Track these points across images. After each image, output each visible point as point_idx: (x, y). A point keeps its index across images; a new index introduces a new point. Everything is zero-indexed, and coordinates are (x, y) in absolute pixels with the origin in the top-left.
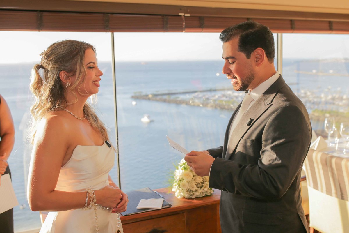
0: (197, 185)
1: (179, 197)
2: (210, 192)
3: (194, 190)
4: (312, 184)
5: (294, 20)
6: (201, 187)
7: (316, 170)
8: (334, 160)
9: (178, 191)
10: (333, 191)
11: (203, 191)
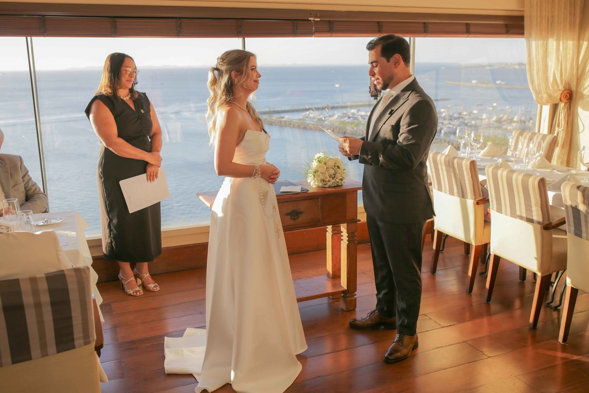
0: (330, 176)
1: (314, 186)
2: (341, 183)
3: (327, 180)
4: (436, 186)
5: (428, 23)
6: (333, 178)
7: (441, 172)
8: (456, 161)
9: (313, 181)
10: (455, 191)
11: (335, 181)
